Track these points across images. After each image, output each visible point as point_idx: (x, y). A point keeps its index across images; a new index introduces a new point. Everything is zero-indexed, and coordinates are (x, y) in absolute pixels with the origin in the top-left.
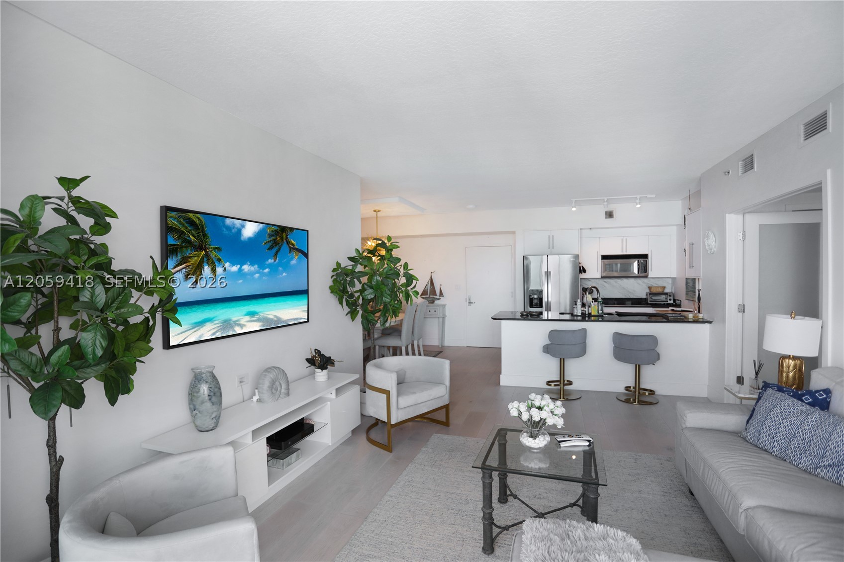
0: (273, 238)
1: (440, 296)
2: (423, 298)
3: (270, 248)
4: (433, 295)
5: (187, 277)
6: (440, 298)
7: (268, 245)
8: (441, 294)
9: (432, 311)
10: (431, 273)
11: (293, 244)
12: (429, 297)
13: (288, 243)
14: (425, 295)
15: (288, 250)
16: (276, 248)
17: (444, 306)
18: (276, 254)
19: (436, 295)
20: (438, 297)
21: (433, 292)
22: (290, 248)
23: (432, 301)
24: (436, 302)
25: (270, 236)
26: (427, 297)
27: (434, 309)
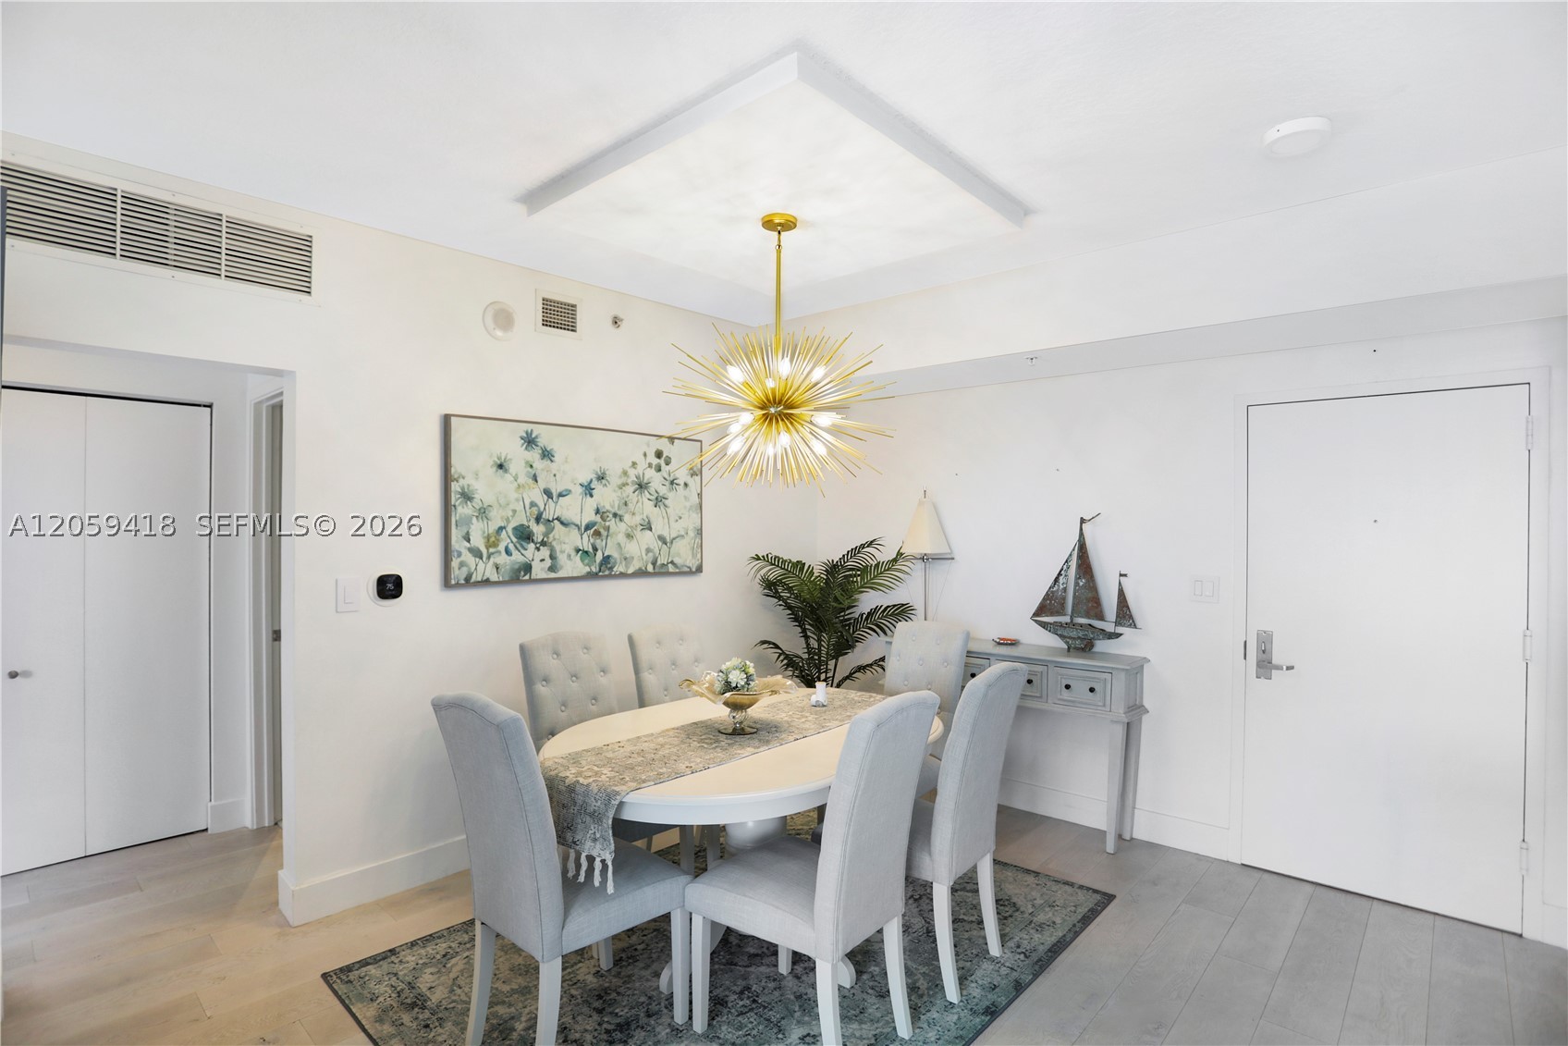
1: (1117, 623)
2: (1044, 625)
4: (1088, 616)
6: (1120, 630)
8: (1125, 614)
9: (1080, 688)
10: (1083, 521)
12: (1072, 625)
14: (1052, 614)
17: (1136, 669)
19: (1101, 617)
20: (1110, 628)
21: (1090, 602)
23: (1083, 644)
24: (1101, 646)
26: (1061, 625)
27: (1084, 679)
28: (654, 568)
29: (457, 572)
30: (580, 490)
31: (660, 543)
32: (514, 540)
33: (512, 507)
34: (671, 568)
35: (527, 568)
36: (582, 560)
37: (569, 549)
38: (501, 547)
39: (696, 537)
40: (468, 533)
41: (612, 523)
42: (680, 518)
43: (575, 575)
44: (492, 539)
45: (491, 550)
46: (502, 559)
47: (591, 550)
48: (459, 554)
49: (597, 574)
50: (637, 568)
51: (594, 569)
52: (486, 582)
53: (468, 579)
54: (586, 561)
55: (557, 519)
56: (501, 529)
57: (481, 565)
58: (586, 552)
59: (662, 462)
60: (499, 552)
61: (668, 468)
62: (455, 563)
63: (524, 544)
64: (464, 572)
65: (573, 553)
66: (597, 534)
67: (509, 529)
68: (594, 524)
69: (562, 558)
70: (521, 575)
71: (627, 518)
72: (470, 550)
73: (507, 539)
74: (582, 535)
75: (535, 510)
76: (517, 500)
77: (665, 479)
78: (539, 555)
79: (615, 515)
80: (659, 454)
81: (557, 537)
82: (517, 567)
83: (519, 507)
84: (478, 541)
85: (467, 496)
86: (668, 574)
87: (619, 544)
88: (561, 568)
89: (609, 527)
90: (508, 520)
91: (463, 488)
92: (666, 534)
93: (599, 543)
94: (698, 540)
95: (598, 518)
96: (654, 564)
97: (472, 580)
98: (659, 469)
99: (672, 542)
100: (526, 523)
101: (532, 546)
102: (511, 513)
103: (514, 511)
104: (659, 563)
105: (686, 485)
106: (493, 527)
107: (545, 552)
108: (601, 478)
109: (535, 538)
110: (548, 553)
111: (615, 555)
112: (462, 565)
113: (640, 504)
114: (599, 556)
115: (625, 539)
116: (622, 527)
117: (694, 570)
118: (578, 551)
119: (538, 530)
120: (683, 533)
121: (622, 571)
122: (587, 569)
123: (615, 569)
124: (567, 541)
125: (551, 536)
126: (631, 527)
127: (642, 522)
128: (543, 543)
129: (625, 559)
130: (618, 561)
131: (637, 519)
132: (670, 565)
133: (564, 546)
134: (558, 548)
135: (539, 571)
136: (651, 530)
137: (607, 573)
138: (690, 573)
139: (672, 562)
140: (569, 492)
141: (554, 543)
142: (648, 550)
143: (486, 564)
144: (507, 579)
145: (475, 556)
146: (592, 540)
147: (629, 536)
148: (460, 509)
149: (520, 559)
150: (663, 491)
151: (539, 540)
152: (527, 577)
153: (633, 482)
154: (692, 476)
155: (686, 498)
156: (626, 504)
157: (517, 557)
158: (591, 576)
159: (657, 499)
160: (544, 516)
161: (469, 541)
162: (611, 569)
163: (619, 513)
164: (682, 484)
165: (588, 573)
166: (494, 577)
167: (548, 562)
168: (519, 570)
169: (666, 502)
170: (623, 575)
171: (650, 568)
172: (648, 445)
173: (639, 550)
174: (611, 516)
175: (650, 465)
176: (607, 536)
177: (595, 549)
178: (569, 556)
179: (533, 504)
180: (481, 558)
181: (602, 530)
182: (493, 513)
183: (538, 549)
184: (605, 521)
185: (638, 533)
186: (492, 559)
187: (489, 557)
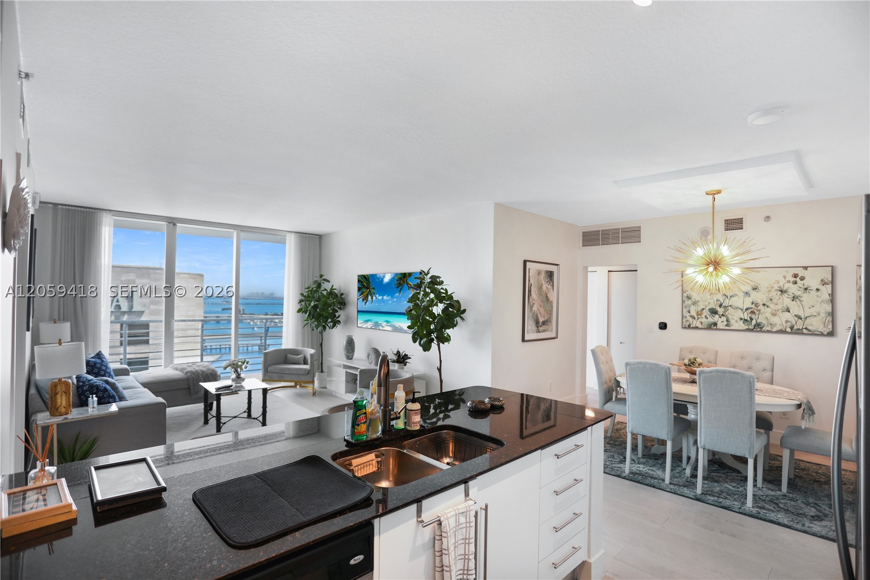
0: (399, 282)
3: (397, 287)
5: (363, 300)
7: (396, 286)
11: (410, 285)
13: (408, 284)
15: (408, 288)
16: (401, 287)
18: (400, 291)
22: (409, 287)
25: (397, 281)
28: (792, 330)
29: (685, 323)
30: (742, 294)
31: (796, 319)
32: (709, 313)
33: (708, 301)
34: (805, 331)
35: (715, 324)
36: (744, 323)
37: (736, 318)
38: (703, 316)
39: (827, 317)
40: (689, 310)
41: (761, 307)
42: (813, 306)
43: (740, 329)
44: (700, 313)
45: (699, 317)
46: (704, 320)
47: (749, 319)
48: (686, 317)
49: (752, 330)
50: (779, 329)
51: (750, 327)
52: (697, 328)
53: (689, 326)
54: (746, 324)
55: (730, 306)
56: (703, 309)
57: (695, 322)
58: (746, 320)
59: (798, 279)
60: (702, 317)
61: (802, 282)
62: (684, 320)
63: (714, 315)
64: (688, 324)
65: (739, 320)
66: (753, 312)
67: (707, 309)
68: (752, 308)
69: (732, 322)
70: (712, 326)
71: (772, 306)
72: (690, 316)
73: (706, 312)
74: (743, 313)
75: (719, 303)
76: (711, 299)
77: (800, 287)
78: (720, 320)
79: (764, 305)
80: (796, 276)
81: (730, 313)
82: (710, 323)
83: (711, 301)
84: (693, 313)
85: (689, 298)
86: (803, 334)
87: (767, 318)
88: (732, 325)
89: (760, 310)
90: (706, 306)
91: (687, 295)
92: (801, 314)
93: (753, 316)
94: (830, 318)
95: (753, 306)
96: (792, 328)
97: (691, 326)
98: (795, 283)
99: (806, 318)
100: (714, 307)
101: (717, 316)
102: (707, 304)
103: (709, 303)
104: (795, 327)
105: (818, 290)
106: (700, 309)
107: (724, 319)
108: (755, 289)
109: (719, 313)
110: (726, 319)
111: (764, 322)
112: (687, 321)
113: (781, 300)
114: (754, 322)
115: (771, 315)
116: (769, 310)
117: (825, 334)
118: (741, 319)
119: (721, 311)
120: (816, 314)
121: (769, 329)
122: (747, 327)
123: (764, 328)
124: (735, 315)
125: (727, 313)
126: (774, 310)
127: (783, 308)
128: (723, 315)
129: (771, 324)
130: (766, 325)
131: (779, 307)
132: (804, 330)
133: (734, 317)
134: (730, 317)
135: (720, 326)
136: (789, 312)
137: (759, 329)
138: (822, 334)
139: (806, 328)
140: (736, 295)
141: (728, 315)
142: (787, 322)
143: (697, 321)
144: (705, 327)
145: (692, 318)
146: (749, 315)
147: (774, 315)
148: (686, 302)
149: (712, 321)
150: (798, 293)
151: (721, 314)
152: (715, 327)
153: (776, 290)
154: (823, 285)
155: (817, 296)
156: (771, 300)
157: (711, 320)
158: (748, 330)
159: (794, 297)
160: (723, 305)
161: (690, 313)
162: (762, 328)
163: (767, 304)
164: (815, 289)
165: (747, 329)
166: (700, 326)
167: (726, 323)
168: (711, 325)
169: (801, 299)
170: (768, 332)
171: (789, 330)
172: (787, 272)
173: (780, 321)
174: (761, 305)
175: (789, 282)
176: (759, 314)
177: (752, 319)
178: (737, 321)
179: (717, 300)
180: (695, 319)
181: (756, 311)
182: (700, 304)
183: (720, 317)
184: (757, 307)
185: (780, 313)
186: (699, 320)
187: (698, 319)
